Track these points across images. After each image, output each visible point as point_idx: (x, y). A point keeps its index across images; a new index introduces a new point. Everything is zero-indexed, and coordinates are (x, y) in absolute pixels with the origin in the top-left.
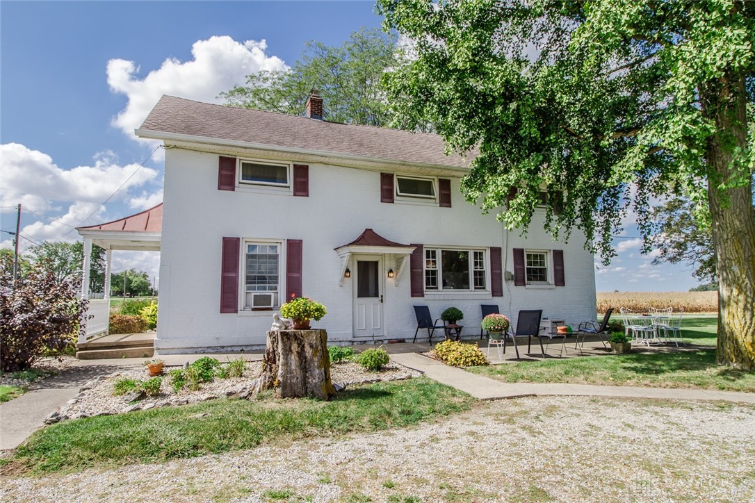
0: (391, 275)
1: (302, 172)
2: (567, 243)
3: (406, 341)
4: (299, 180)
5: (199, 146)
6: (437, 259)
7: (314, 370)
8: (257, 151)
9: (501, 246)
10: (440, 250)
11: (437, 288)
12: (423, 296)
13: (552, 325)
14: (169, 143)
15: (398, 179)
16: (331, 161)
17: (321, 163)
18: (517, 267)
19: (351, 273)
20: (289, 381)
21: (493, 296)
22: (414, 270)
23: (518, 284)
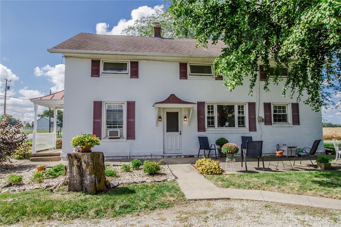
0: (186, 119)
1: (135, 65)
2: (292, 98)
3: (194, 156)
4: (133, 69)
5: (80, 55)
6: (214, 110)
7: (87, 176)
8: (109, 55)
9: (255, 102)
10: (216, 105)
11: (214, 127)
12: (205, 131)
13: (288, 149)
14: (66, 55)
15: (190, 66)
16: (150, 58)
17: (146, 59)
18: (266, 114)
19: (162, 119)
20: (72, 182)
21: (250, 131)
22: (200, 117)
23: (267, 124)
